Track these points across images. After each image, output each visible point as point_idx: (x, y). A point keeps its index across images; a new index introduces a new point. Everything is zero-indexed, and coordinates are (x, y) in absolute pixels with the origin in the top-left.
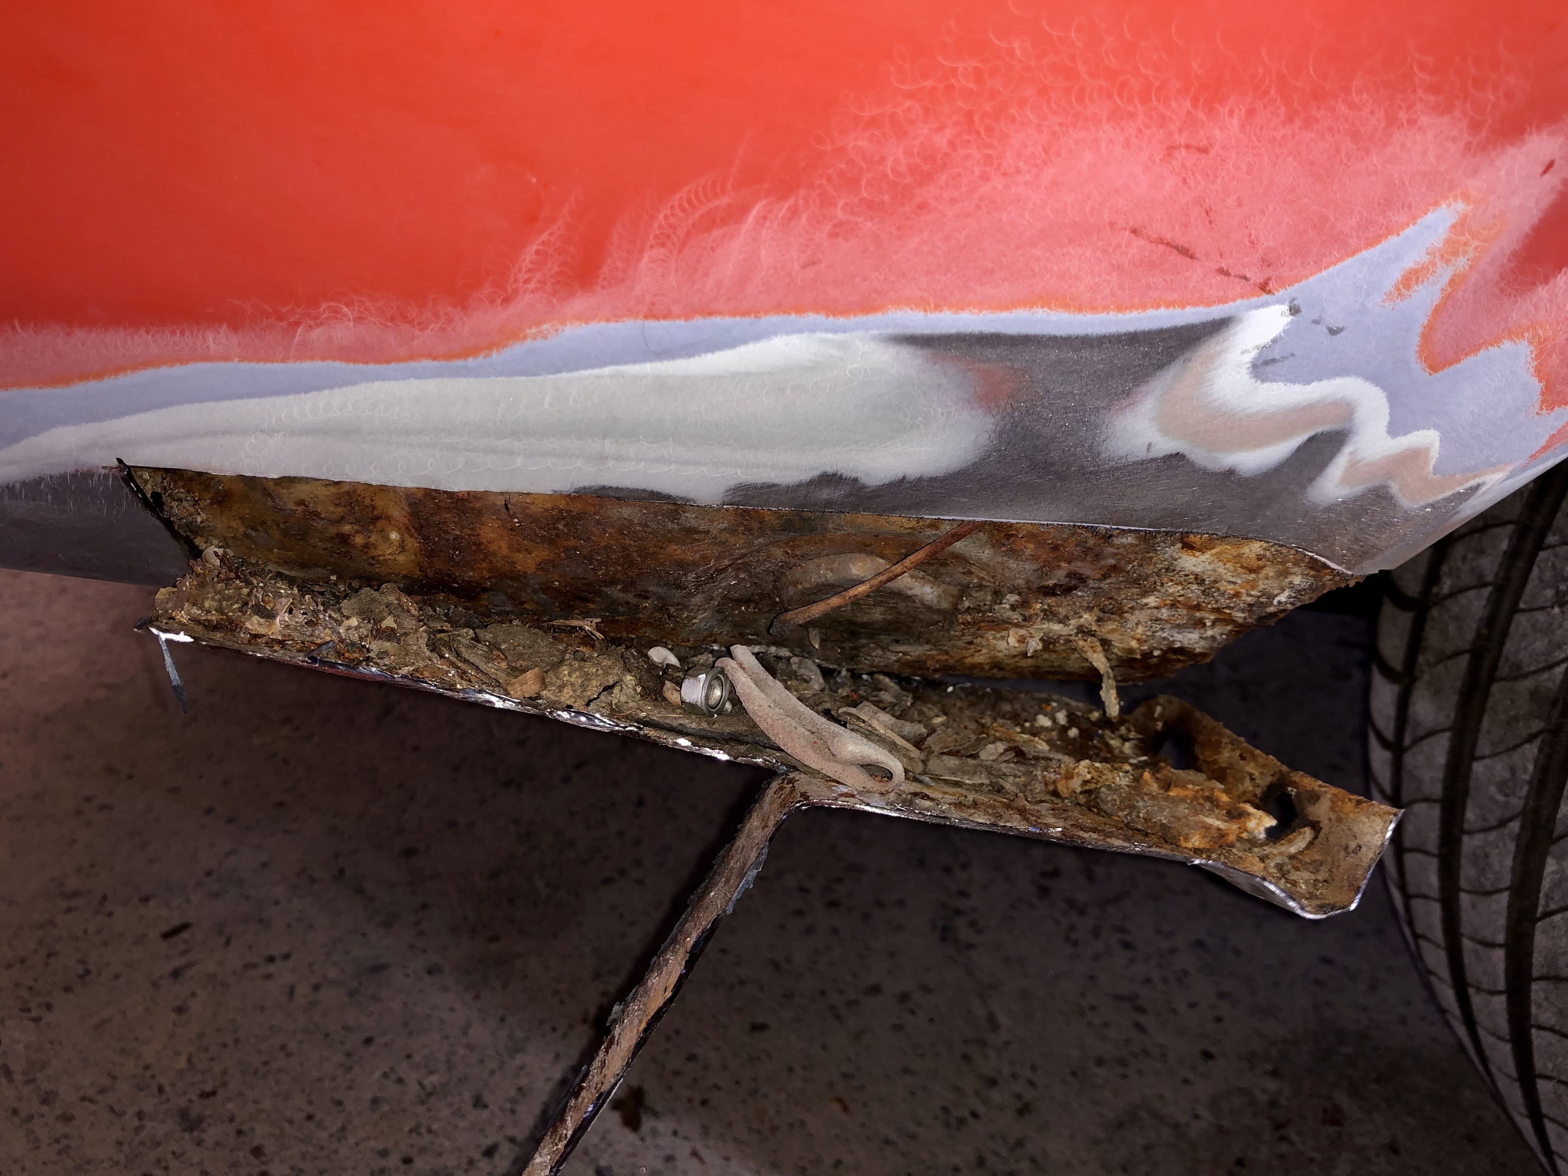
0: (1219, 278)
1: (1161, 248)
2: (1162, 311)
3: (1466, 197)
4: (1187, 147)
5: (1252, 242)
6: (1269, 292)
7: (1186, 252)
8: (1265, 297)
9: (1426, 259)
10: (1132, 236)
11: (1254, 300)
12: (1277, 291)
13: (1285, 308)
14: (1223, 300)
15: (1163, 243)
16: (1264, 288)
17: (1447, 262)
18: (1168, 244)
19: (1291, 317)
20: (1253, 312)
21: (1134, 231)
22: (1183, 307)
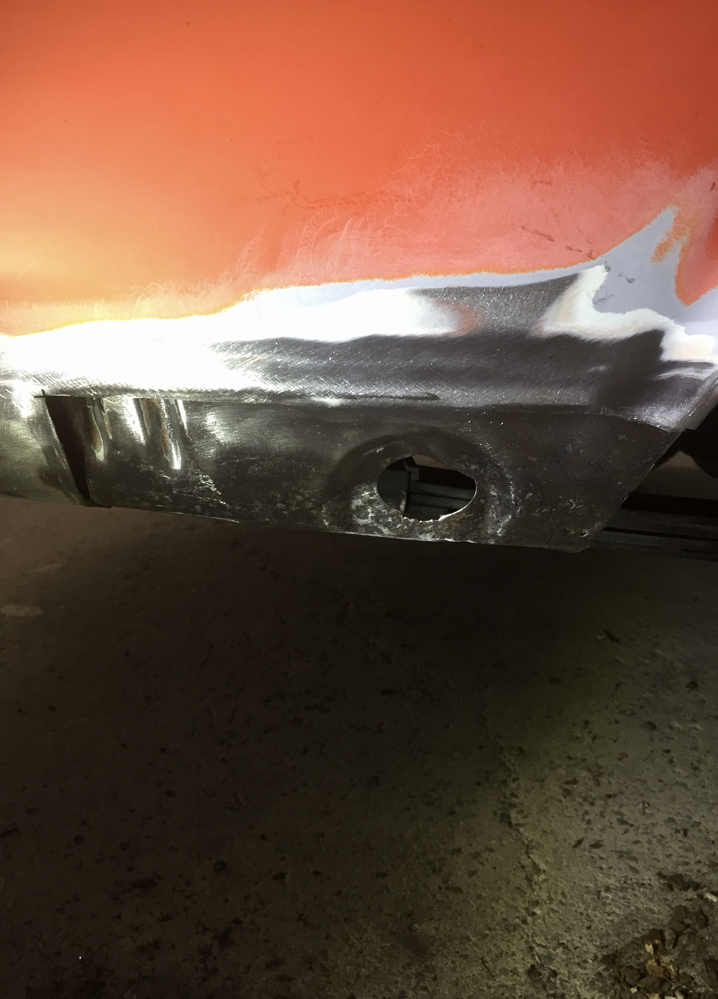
0: (568, 251)
1: (538, 236)
2: (543, 271)
3: (677, 204)
4: (541, 182)
5: (580, 231)
6: (593, 259)
7: (550, 239)
8: (592, 261)
9: (666, 238)
10: (523, 230)
11: (586, 263)
12: (597, 257)
13: (603, 267)
14: (572, 264)
15: (538, 234)
16: (590, 256)
17: (678, 239)
18: (541, 234)
19: (607, 273)
20: (588, 270)
21: (523, 228)
22: (553, 268)
